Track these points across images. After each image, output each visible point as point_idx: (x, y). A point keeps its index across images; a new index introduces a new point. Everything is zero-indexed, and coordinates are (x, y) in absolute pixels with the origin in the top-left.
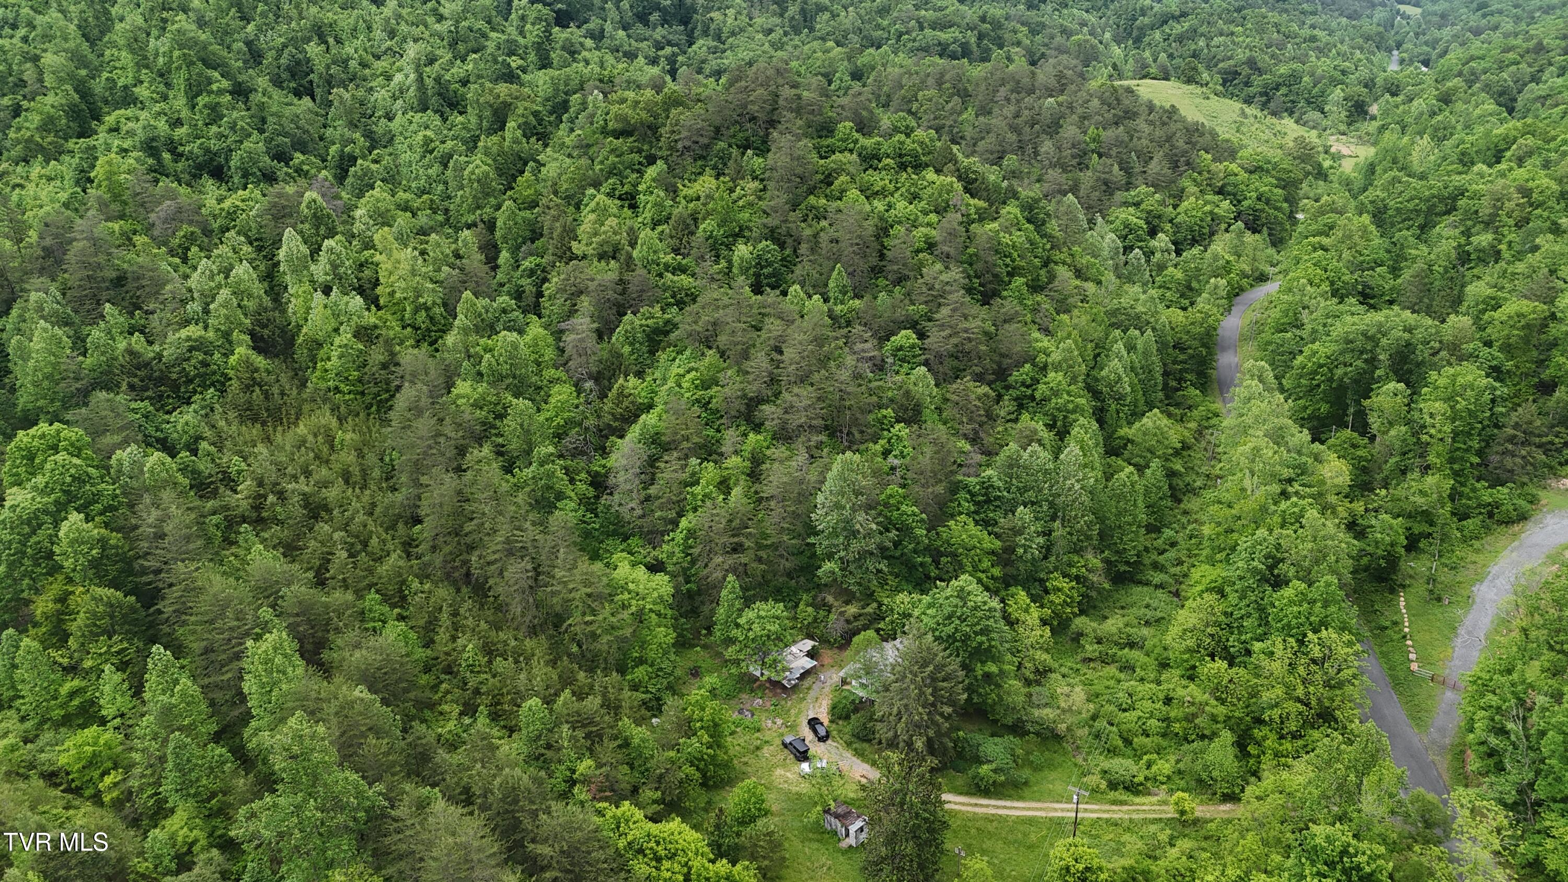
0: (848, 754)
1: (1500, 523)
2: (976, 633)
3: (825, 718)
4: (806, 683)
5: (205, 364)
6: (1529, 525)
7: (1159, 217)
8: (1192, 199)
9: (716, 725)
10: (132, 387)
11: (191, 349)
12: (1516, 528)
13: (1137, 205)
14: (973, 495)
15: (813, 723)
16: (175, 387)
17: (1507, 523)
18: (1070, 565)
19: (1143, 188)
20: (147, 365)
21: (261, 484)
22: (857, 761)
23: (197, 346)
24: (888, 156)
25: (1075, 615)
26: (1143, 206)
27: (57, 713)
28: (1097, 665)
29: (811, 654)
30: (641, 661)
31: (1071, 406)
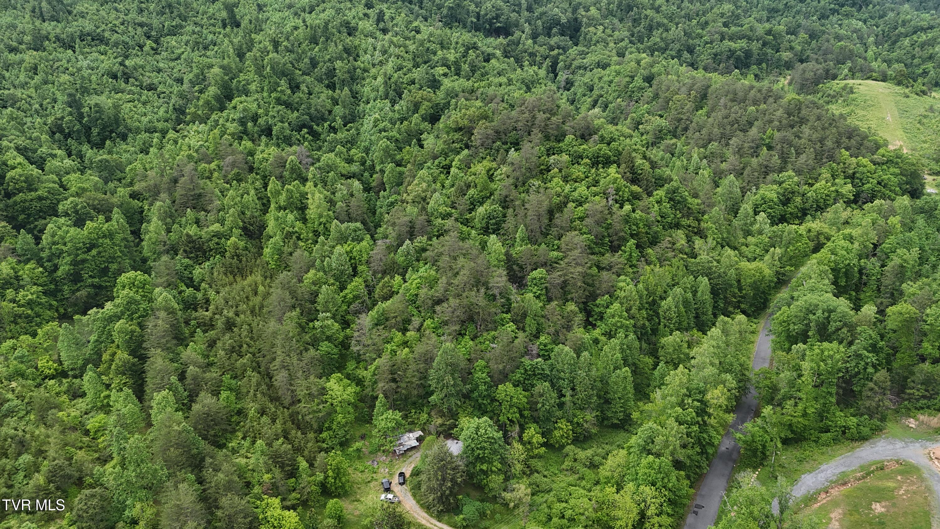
0: (409, 494)
1: (848, 439)
2: (478, 448)
3: (408, 475)
4: (410, 453)
5: (218, 244)
6: (867, 443)
7: (793, 193)
8: (823, 182)
9: (338, 469)
10: (185, 251)
11: (213, 236)
12: (857, 444)
13: (780, 184)
14: (526, 370)
15: (402, 474)
16: (205, 252)
17: (852, 440)
18: (575, 416)
19: (791, 173)
20: (194, 242)
21: (217, 309)
22: (411, 498)
23: (218, 235)
24: (588, 157)
25: (568, 444)
26: (784, 185)
27: (99, 404)
28: (568, 473)
29: (419, 439)
30: (329, 429)
31: (619, 324)
